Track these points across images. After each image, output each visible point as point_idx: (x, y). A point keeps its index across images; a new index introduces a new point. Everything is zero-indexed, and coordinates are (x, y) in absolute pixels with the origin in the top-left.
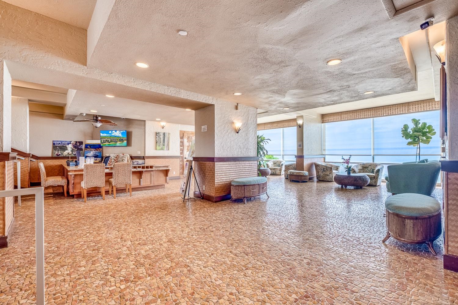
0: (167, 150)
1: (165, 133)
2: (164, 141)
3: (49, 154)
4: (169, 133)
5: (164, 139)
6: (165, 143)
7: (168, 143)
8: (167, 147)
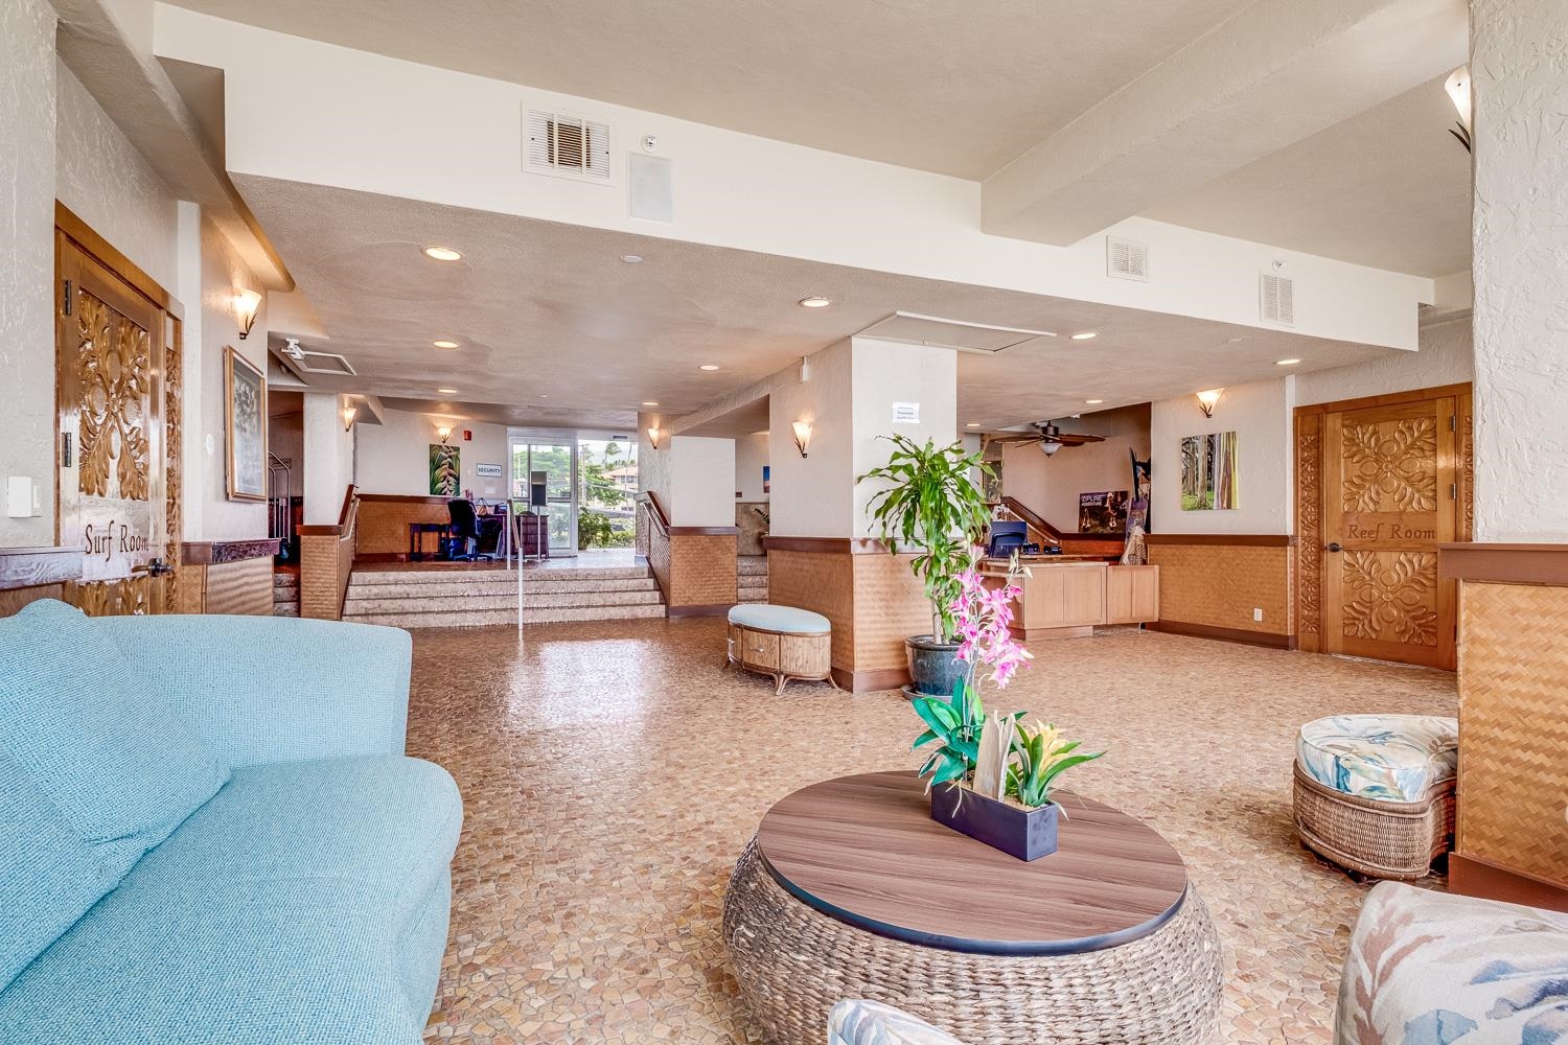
0: (1223, 508)
1: (1212, 436)
2: (1210, 469)
3: (1075, 529)
4: (1228, 434)
5: (1210, 464)
6: (1216, 477)
7: (1228, 476)
8: (1222, 494)
